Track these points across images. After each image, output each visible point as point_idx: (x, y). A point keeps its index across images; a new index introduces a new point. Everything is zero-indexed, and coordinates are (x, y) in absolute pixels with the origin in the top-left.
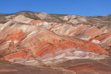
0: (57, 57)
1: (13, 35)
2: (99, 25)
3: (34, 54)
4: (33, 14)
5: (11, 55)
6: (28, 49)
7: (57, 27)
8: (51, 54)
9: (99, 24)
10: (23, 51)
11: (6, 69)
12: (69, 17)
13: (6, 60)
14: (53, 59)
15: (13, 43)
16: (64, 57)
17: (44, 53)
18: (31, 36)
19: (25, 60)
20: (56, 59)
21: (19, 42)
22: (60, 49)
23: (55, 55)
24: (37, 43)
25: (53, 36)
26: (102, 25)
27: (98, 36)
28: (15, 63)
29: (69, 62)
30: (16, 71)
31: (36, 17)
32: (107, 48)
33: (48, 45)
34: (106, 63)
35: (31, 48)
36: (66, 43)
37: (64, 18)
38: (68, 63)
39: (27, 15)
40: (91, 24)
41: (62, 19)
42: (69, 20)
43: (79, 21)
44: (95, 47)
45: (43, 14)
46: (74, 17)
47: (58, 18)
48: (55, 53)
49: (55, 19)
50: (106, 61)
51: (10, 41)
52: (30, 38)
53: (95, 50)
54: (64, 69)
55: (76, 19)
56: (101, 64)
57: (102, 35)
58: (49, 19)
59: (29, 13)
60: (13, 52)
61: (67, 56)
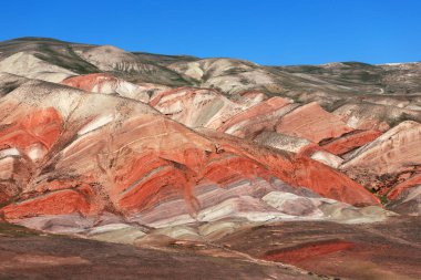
0: (205, 213)
1: (22, 127)
2: (323, 98)
3: (116, 201)
4: (70, 49)
5: (27, 205)
6: (89, 181)
7: (174, 101)
8: (183, 203)
9: (323, 94)
10: (72, 188)
11: (42, 255)
12: (206, 67)
13: (11, 221)
14: (193, 220)
15: (26, 157)
16: (233, 213)
17: (154, 199)
18: (97, 132)
19: (86, 223)
20: (206, 222)
21: (49, 156)
22: (211, 183)
23: (199, 207)
24: (120, 162)
25: (179, 135)
26: (335, 98)
27: (330, 139)
28: (54, 233)
29: (261, 231)
30: (84, 261)
31: (81, 63)
32: (369, 185)
33: (166, 169)
34: (401, 237)
35: (101, 179)
36: (231, 162)
37: (186, 69)
38: (261, 236)
39: (45, 55)
40: (292, 93)
41: (180, 72)
42: (205, 78)
43: (244, 81)
44: (333, 179)
45: (108, 51)
46: (224, 65)
47: (165, 69)
48: (198, 197)
49: (154, 71)
50: (398, 230)
51: (14, 152)
52: (91, 142)
53: (332, 189)
54: (253, 255)
55: (232, 73)
56: (384, 239)
57: (344, 135)
58: (132, 70)
59: (55, 48)
60: (32, 194)
61: (246, 210)
